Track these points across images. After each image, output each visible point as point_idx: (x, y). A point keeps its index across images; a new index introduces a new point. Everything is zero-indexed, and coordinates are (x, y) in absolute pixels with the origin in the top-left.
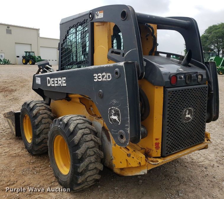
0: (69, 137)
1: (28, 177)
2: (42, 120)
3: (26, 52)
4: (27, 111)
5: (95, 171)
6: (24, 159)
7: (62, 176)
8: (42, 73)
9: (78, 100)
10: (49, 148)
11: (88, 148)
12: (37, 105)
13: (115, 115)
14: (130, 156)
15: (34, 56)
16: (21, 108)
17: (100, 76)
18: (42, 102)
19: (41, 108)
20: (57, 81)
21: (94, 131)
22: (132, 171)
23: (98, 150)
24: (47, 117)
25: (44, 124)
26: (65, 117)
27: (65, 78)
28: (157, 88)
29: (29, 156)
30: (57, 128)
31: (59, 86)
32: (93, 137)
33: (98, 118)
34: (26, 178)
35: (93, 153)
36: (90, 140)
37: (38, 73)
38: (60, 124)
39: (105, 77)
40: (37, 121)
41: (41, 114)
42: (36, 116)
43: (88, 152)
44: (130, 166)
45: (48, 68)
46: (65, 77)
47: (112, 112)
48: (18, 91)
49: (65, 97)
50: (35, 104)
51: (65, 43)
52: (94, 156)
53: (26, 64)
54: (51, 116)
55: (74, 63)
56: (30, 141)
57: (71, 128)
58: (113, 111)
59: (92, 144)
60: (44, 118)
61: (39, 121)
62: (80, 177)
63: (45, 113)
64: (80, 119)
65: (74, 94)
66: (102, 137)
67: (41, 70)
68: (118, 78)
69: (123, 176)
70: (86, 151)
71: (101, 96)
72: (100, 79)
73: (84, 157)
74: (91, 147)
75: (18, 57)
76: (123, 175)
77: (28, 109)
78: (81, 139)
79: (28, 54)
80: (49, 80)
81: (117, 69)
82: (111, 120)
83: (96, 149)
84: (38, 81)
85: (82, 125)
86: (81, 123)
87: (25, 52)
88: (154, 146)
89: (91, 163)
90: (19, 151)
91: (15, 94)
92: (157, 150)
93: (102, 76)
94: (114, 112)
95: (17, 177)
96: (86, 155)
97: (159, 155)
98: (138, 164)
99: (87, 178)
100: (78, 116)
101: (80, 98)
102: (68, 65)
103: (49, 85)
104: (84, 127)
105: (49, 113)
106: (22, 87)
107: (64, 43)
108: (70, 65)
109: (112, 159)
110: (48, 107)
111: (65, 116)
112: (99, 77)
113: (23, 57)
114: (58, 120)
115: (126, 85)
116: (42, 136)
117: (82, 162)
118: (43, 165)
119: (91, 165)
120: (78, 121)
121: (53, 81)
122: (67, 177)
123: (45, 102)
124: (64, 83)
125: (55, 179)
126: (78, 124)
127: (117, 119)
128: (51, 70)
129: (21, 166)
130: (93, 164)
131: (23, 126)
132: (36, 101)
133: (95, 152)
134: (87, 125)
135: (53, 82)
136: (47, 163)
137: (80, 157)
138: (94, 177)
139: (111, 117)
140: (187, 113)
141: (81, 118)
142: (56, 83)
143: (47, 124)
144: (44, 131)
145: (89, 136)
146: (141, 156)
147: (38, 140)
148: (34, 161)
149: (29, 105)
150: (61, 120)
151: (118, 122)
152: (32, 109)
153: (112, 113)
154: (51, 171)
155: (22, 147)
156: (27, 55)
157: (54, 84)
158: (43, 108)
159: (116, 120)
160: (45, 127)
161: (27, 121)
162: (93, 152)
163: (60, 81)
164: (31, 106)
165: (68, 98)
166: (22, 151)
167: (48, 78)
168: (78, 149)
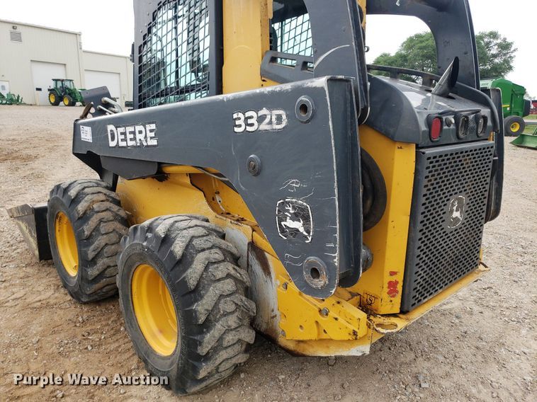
0: (172, 270)
1: (72, 359)
2: (99, 224)
3: (56, 80)
4: (62, 204)
5: (237, 348)
6: (61, 312)
7: (156, 359)
8: (94, 115)
9: (187, 180)
10: (120, 292)
11: (221, 296)
12: (86, 190)
13: (295, 217)
14: (327, 315)
15: (72, 88)
16: (49, 197)
17: (251, 117)
18: (98, 185)
19: (96, 197)
20: (134, 133)
21: (232, 254)
22: (328, 347)
23: (244, 298)
24: (112, 218)
25: (106, 234)
26: (159, 221)
27: (153, 126)
28: (401, 148)
29: (73, 307)
30: (138, 247)
31: (138, 144)
32: (231, 268)
33: (238, 220)
34: (68, 364)
35: (233, 307)
36: (224, 275)
37: (84, 116)
38: (146, 239)
39: (267, 120)
40: (87, 229)
41: (98, 212)
42: (84, 218)
43: (221, 306)
44: (324, 336)
45: (107, 105)
46: (153, 123)
47: (288, 211)
48: (41, 159)
49: (154, 172)
50: (80, 188)
51: (149, 44)
52: (236, 314)
53: (56, 104)
54: (120, 216)
55: (171, 91)
56: (73, 273)
57: (176, 250)
58: (290, 209)
59: (229, 286)
60: (104, 220)
61: (92, 228)
62: (204, 364)
63: (107, 210)
64: (196, 226)
65: (176, 165)
66: (248, 265)
67: (93, 110)
68: (308, 121)
69: (303, 356)
70: (216, 304)
71: (256, 171)
72: (252, 125)
73: (213, 319)
74: (229, 293)
75: (39, 89)
76: (304, 353)
77: (64, 200)
78: (202, 274)
79: (59, 84)
80: (111, 131)
81: (303, 98)
82: (283, 231)
83: (240, 298)
84: (87, 135)
85: (202, 241)
86: (199, 237)
87: (53, 80)
88: (386, 290)
89: (229, 330)
90: (49, 293)
91: (36, 164)
92: (392, 299)
93: (258, 117)
94: (292, 212)
95: (45, 362)
96: (217, 314)
97: (397, 310)
98: (350, 334)
99: (220, 364)
100: (191, 218)
101: (191, 175)
102: (158, 96)
103: (112, 144)
104: (209, 245)
105: (115, 208)
106: (51, 150)
107: (145, 43)
108: (162, 96)
109: (276, 316)
110: (113, 194)
111: (157, 219)
112: (250, 121)
113: (49, 90)
114: (142, 228)
115: (333, 141)
116: (101, 263)
117: (208, 331)
118: (107, 328)
119: (230, 335)
120: (192, 232)
121: (122, 134)
122: (169, 362)
123: (104, 184)
124: (151, 138)
125: (139, 362)
126: (193, 237)
127: (302, 230)
128: (116, 110)
129: (54, 332)
130: (234, 332)
131: (55, 238)
132: (83, 181)
133: (236, 304)
134: (214, 239)
135: (123, 137)
136: (115, 321)
137: (202, 319)
138: (234, 361)
139: (282, 223)
140: (455, 208)
141: (198, 222)
142: (131, 139)
143: (111, 234)
144: (105, 250)
145: (222, 266)
146: (357, 317)
147: (93, 272)
148: (85, 317)
149: (66, 190)
150: (150, 229)
151: (306, 237)
152: (75, 201)
153: (286, 213)
154: (126, 340)
155: (55, 285)
156: (58, 87)
157: (125, 140)
158: (102, 197)
159: (297, 230)
160: (108, 242)
161: (65, 227)
162: (234, 305)
163: (140, 132)
164: (73, 193)
165: (161, 175)
166: (56, 295)
167: (111, 127)
168: (196, 301)
